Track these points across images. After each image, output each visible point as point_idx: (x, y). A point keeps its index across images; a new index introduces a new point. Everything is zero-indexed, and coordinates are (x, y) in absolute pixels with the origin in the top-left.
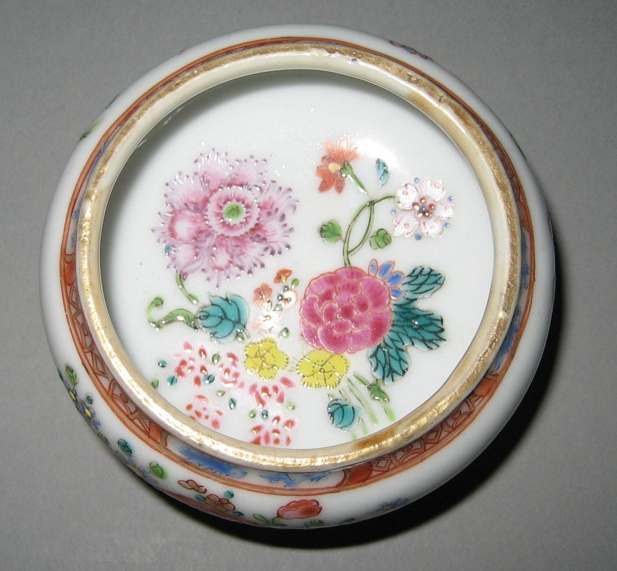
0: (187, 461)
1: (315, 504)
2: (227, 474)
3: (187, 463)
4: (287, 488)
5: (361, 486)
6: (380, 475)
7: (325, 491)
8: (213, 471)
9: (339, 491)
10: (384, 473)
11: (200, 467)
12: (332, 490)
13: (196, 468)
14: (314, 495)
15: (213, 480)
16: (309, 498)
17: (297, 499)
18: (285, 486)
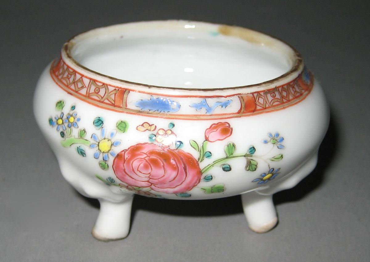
0: (141, 110)
1: (228, 125)
2: (168, 111)
3: (141, 112)
4: (208, 114)
5: (252, 115)
6: (262, 109)
7: (231, 116)
8: (159, 111)
9: (240, 117)
10: (264, 110)
11: (150, 112)
12: (236, 115)
13: (148, 113)
14: (226, 118)
15: (159, 118)
16: (223, 121)
17: (216, 122)
18: (206, 113)
